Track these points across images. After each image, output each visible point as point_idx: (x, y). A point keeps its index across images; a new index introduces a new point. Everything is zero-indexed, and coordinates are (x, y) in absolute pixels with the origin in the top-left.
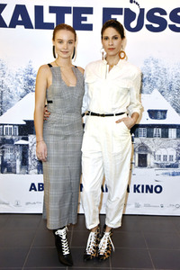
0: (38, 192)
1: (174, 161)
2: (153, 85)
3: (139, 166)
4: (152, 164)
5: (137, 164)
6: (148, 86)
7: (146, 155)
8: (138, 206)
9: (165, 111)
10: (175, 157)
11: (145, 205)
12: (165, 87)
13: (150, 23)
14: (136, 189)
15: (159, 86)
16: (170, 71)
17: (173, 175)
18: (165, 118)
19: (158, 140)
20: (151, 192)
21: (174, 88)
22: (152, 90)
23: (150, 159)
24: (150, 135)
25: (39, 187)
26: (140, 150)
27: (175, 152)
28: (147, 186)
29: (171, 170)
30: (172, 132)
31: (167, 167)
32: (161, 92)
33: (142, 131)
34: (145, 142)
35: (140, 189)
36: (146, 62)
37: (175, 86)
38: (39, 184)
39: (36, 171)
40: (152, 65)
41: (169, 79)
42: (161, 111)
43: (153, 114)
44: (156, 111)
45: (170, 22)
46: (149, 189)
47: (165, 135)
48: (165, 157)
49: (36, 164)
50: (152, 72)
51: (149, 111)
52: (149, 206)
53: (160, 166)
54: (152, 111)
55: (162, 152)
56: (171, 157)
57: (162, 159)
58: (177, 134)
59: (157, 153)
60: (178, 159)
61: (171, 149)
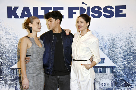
1: (110, 86)
4: (98, 88)
9: (104, 59)
10: (110, 84)
12: (103, 46)
16: (105, 38)
18: (103, 62)
19: (100, 75)
21: (107, 47)
23: (97, 86)
24: (96, 72)
27: (110, 81)
30: (108, 70)
31: (106, 89)
32: (101, 49)
37: (108, 45)
41: (105, 42)
42: (102, 59)
47: (104, 72)
48: (105, 84)
53: (103, 89)
55: (103, 81)
56: (108, 84)
57: (103, 85)
58: (111, 71)
59: (101, 82)
60: (112, 85)
61: (108, 79)
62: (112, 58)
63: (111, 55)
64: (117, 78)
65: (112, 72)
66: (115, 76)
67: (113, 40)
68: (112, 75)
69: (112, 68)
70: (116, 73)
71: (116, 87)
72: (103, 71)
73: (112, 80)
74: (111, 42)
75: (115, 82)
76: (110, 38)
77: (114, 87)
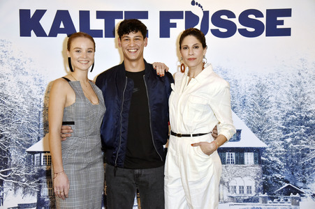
1: (253, 194)
4: (226, 198)
9: (240, 131)
10: (253, 189)
12: (238, 102)
16: (242, 83)
18: (238, 139)
19: (231, 167)
21: (248, 103)
23: (223, 192)
27: (254, 182)
29: (249, 206)
30: (249, 158)
31: (245, 201)
32: (233, 108)
37: (249, 100)
41: (242, 93)
47: (240, 161)
48: (241, 188)
53: (236, 200)
55: (237, 182)
56: (249, 188)
57: (238, 192)
58: (255, 159)
59: (232, 184)
60: (258, 191)
61: (248, 178)
62: (258, 130)
63: (255, 122)
64: (269, 174)
65: (258, 161)
66: (265, 171)
67: (262, 89)
68: (258, 168)
69: (258, 152)
70: (266, 163)
71: (266, 195)
72: (236, 158)
73: (257, 179)
74: (255, 92)
75: (264, 184)
76: (255, 83)
77: (261, 195)
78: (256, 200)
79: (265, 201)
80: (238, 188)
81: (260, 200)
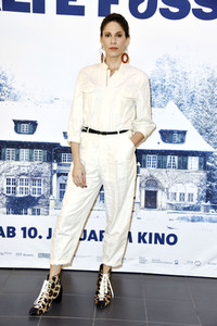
0: (6, 238)
1: (195, 202)
2: (168, 96)
3: (146, 206)
4: (164, 205)
5: (143, 204)
6: (161, 96)
7: (156, 192)
8: (143, 261)
9: (184, 133)
10: (195, 197)
11: (153, 261)
12: (185, 98)
13: (165, 6)
14: (141, 238)
15: (176, 96)
16: (191, 76)
17: (193, 221)
18: (183, 141)
19: (173, 172)
20: (162, 243)
21: (197, 100)
22: (165, 103)
23: (161, 199)
24: (161, 165)
25: (8, 232)
26: (147, 185)
27: (196, 189)
28: (157, 235)
29: (190, 214)
30: (193, 162)
31: (185, 209)
32: (179, 106)
33: (151, 159)
34: (155, 175)
35: (147, 238)
36: (159, 63)
37: (198, 97)
38: (8, 228)
39: (5, 210)
40: (167, 68)
41: (191, 88)
42: (179, 132)
43: (166, 135)
44: (172, 132)
45: (194, 5)
46: (160, 239)
47: (183, 166)
48: (182, 195)
49: (5, 200)
50: (167, 78)
51: (161, 132)
52: (158, 261)
53: (176, 208)
54: (166, 131)
55: (178, 189)
56: (191, 195)
57: (178, 199)
58: (200, 164)
59: (172, 190)
60: (200, 199)
61: (191, 184)
62: (205, 132)
63: (203, 123)
64: (214, 181)
65: (203, 166)
66: (210, 178)
67: (214, 84)
68: (203, 174)
69: (204, 156)
70: (212, 168)
71: (209, 203)
72: (179, 162)
73: (201, 186)
74: (206, 88)
75: (207, 191)
76: (206, 77)
77: (203, 203)
78: (198, 209)
79: (207, 210)
80: (178, 195)
81: (202, 209)
